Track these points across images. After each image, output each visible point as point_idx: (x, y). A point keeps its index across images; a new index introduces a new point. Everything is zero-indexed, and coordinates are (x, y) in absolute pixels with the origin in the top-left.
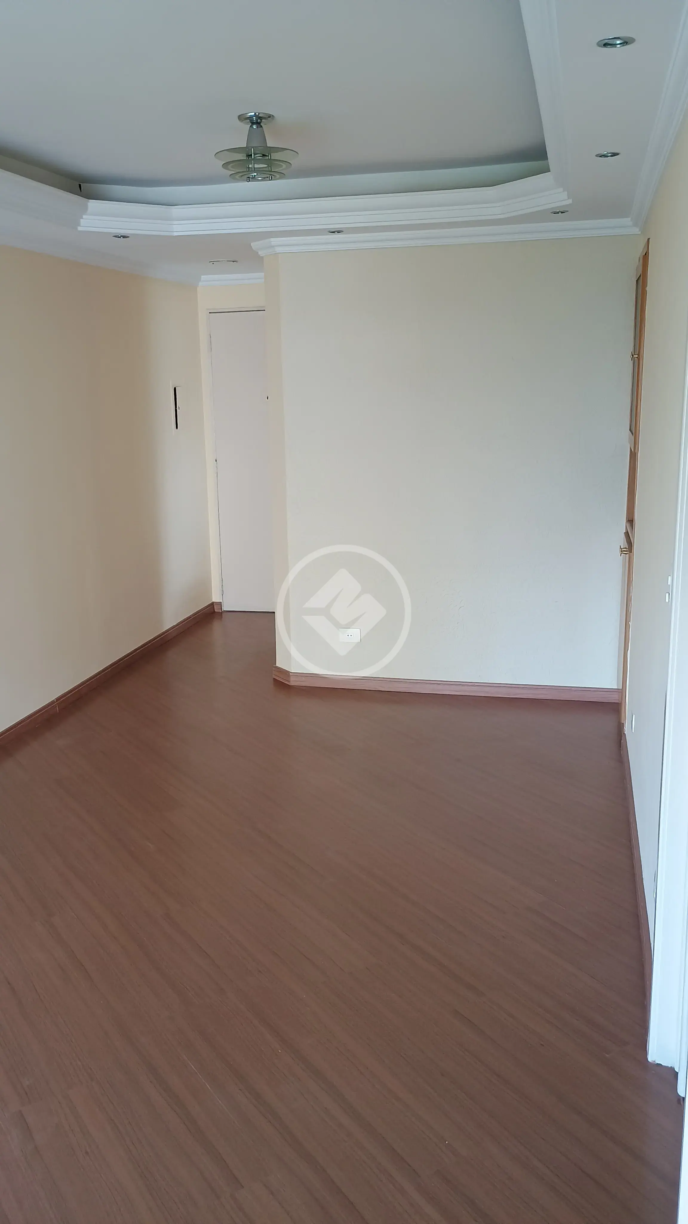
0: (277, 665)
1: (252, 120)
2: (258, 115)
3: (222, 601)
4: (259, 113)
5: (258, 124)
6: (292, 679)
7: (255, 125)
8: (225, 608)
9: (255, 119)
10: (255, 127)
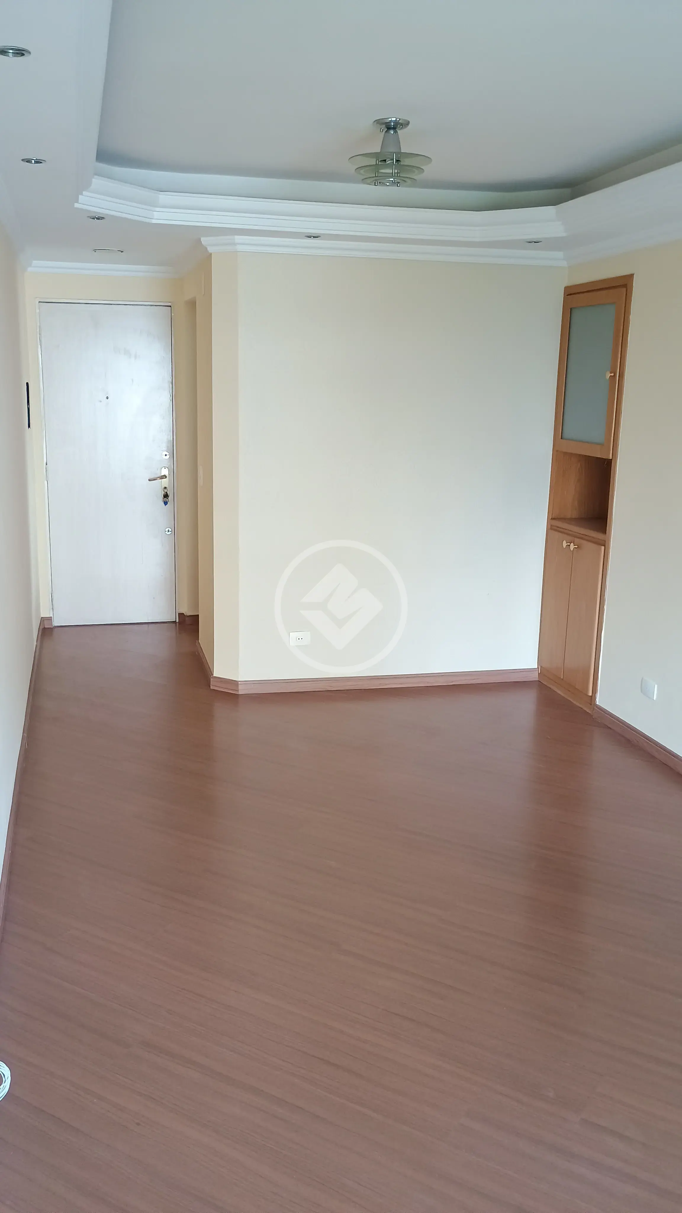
0: (214, 675)
1: (389, 125)
2: (399, 121)
3: (52, 616)
4: (400, 119)
5: (394, 128)
6: (240, 687)
7: (392, 131)
8: (56, 623)
9: (392, 124)
10: (392, 133)
